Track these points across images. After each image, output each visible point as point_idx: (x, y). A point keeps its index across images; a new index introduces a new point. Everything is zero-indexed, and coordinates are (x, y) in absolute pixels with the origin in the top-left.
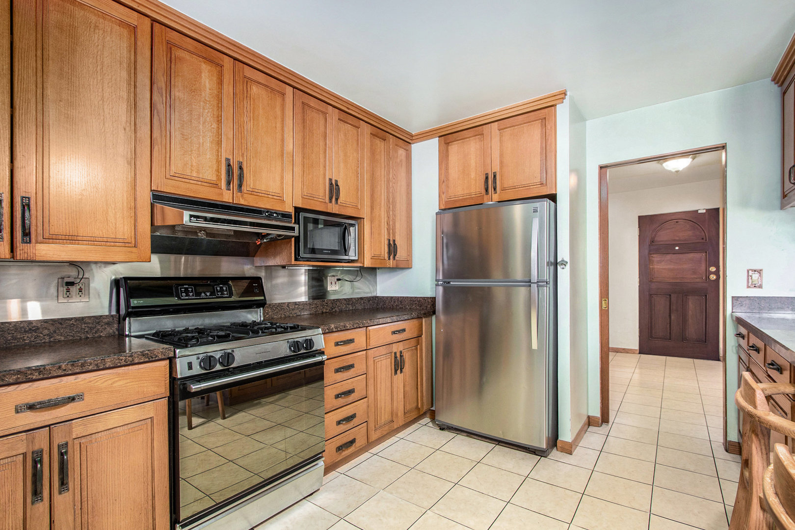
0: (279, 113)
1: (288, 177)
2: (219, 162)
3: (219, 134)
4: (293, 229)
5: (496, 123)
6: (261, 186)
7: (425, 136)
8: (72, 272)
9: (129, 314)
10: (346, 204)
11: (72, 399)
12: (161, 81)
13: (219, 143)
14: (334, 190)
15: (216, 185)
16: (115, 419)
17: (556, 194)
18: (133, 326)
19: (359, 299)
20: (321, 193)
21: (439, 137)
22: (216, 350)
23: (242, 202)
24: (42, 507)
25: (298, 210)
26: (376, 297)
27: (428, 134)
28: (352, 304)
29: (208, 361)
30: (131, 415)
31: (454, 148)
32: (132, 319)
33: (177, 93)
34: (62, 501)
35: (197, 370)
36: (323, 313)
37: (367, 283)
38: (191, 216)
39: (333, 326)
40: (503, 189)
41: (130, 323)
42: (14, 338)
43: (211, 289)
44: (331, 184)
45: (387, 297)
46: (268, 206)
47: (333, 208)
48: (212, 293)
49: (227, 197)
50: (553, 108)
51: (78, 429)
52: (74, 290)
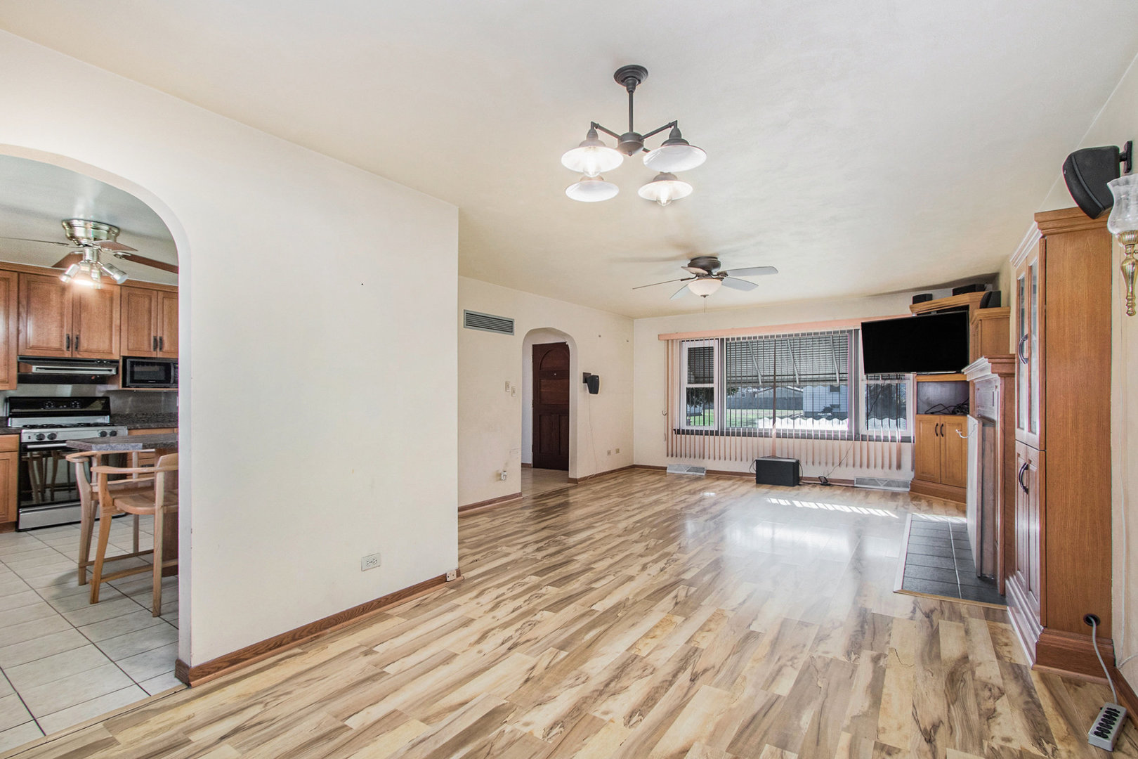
0: (108, 303)
1: (115, 339)
2: (61, 336)
3: (62, 322)
4: (112, 370)
6: (94, 347)
9: (11, 417)
10: (171, 350)
12: (24, 302)
13: (62, 327)
14: (158, 343)
18: (16, 422)
20: (145, 347)
22: (46, 432)
23: (79, 357)
25: (125, 358)
29: (41, 437)
32: (13, 419)
33: (34, 305)
35: (34, 440)
38: (37, 368)
39: (138, 425)
41: (11, 421)
43: (67, 403)
44: (155, 339)
47: (160, 355)
48: (68, 406)
49: (67, 355)
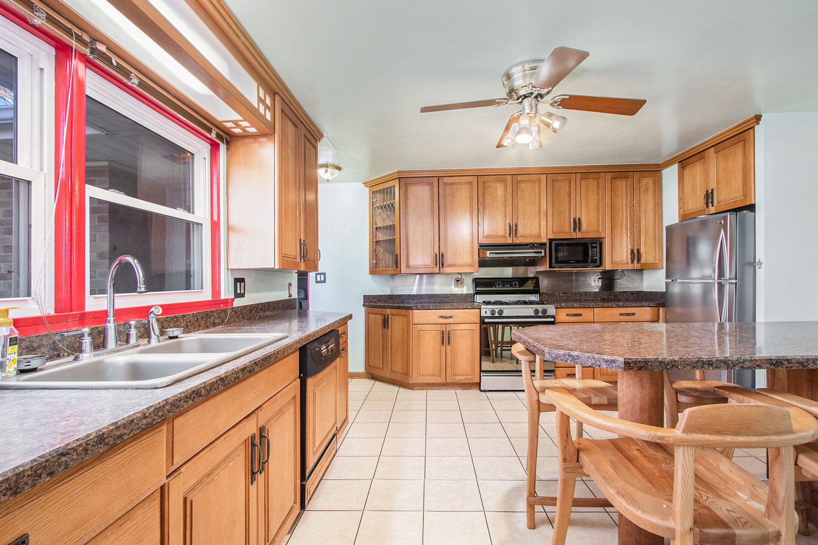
0: (537, 191)
1: (543, 223)
2: (505, 225)
3: (505, 212)
4: (541, 252)
5: (713, 148)
6: (527, 232)
7: (668, 164)
8: (459, 276)
9: (476, 293)
10: (588, 230)
11: (451, 317)
13: (505, 217)
14: (577, 224)
15: (504, 237)
16: (462, 327)
17: (755, 204)
18: (479, 299)
19: (621, 292)
20: (567, 229)
21: (679, 162)
22: (497, 308)
23: (517, 242)
24: (444, 347)
25: (551, 241)
26: (641, 292)
27: (669, 163)
28: (614, 295)
29: (493, 312)
30: (467, 327)
31: (687, 172)
32: (477, 295)
33: (487, 201)
34: (448, 348)
35: (489, 314)
36: (586, 300)
37: (632, 280)
38: (490, 253)
39: (563, 304)
40: (718, 202)
41: (476, 297)
42: (443, 300)
43: (510, 283)
44: (575, 221)
45: (648, 292)
46: (531, 242)
47: (579, 235)
48: (511, 286)
49: (509, 241)
50: (752, 130)
51: (453, 327)
52: (459, 283)
